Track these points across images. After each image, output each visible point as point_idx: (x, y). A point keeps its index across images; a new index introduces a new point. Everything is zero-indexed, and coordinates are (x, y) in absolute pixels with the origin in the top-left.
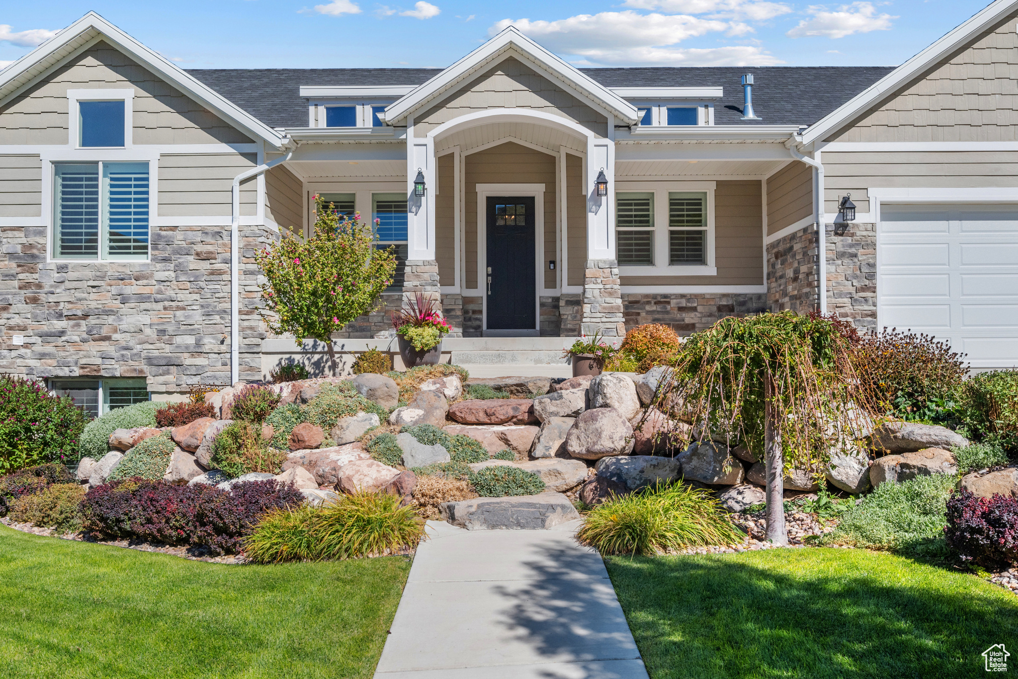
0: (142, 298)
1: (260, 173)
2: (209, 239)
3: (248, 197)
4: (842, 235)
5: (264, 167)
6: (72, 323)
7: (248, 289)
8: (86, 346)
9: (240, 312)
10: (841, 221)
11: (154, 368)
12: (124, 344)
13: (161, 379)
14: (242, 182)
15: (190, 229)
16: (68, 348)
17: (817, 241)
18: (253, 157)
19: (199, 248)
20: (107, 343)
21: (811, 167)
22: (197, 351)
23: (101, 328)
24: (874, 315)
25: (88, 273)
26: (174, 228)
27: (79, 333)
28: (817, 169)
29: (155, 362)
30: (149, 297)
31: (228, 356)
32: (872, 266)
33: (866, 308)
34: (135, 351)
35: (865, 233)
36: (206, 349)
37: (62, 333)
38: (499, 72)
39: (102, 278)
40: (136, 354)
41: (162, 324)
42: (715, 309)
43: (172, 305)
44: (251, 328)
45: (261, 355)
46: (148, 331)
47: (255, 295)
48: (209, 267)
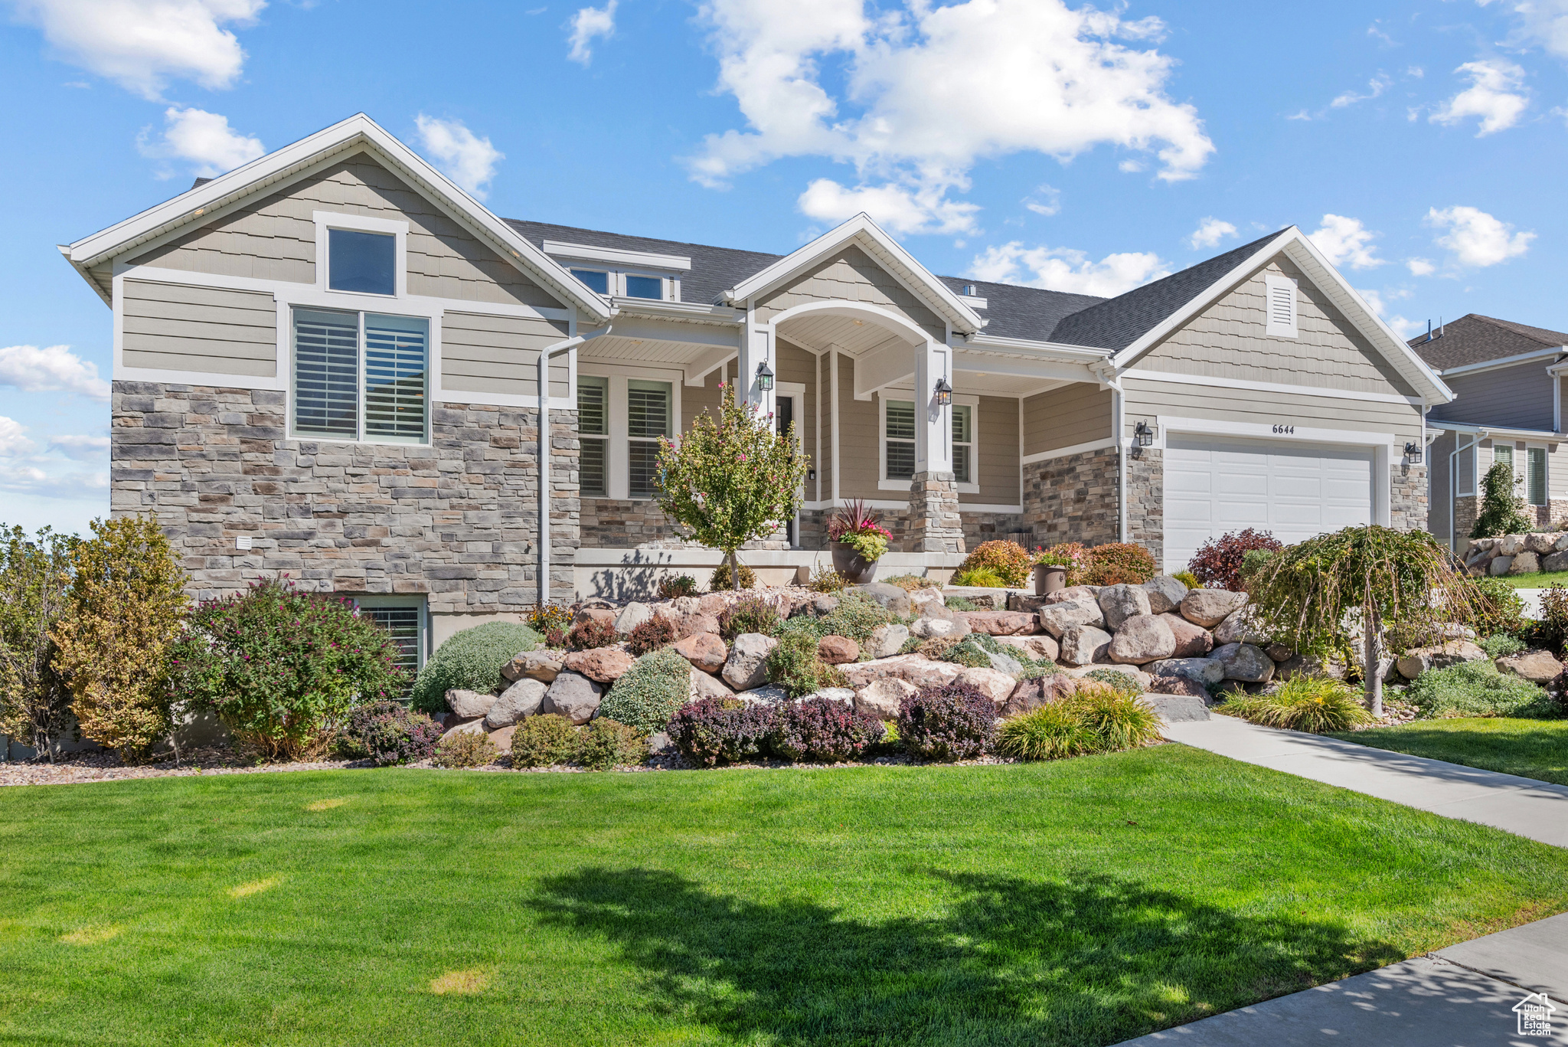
0: (422, 493)
1: (573, 347)
2: (509, 423)
3: (560, 375)
4: (1137, 459)
5: (579, 340)
6: (323, 521)
7: (558, 486)
8: (344, 553)
9: (551, 516)
10: (1137, 446)
11: (438, 583)
12: (397, 551)
13: (448, 596)
14: (552, 355)
15: (486, 409)
16: (317, 555)
17: (1119, 464)
18: (564, 326)
19: (497, 433)
20: (374, 549)
21: (1110, 390)
22: (495, 560)
23: (365, 529)
24: (1161, 537)
25: (345, 457)
26: (464, 406)
27: (334, 536)
28: (1118, 394)
29: (440, 575)
30: (432, 492)
31: (534, 568)
32: (1160, 490)
33: (1155, 530)
34: (412, 560)
35: (1155, 459)
36: (508, 558)
37: (309, 535)
38: (842, 261)
39: (365, 465)
40: (414, 565)
41: (449, 526)
42: (978, 528)
43: (462, 502)
44: (563, 535)
45: (573, 567)
46: (429, 535)
47: (567, 494)
48: (509, 457)
